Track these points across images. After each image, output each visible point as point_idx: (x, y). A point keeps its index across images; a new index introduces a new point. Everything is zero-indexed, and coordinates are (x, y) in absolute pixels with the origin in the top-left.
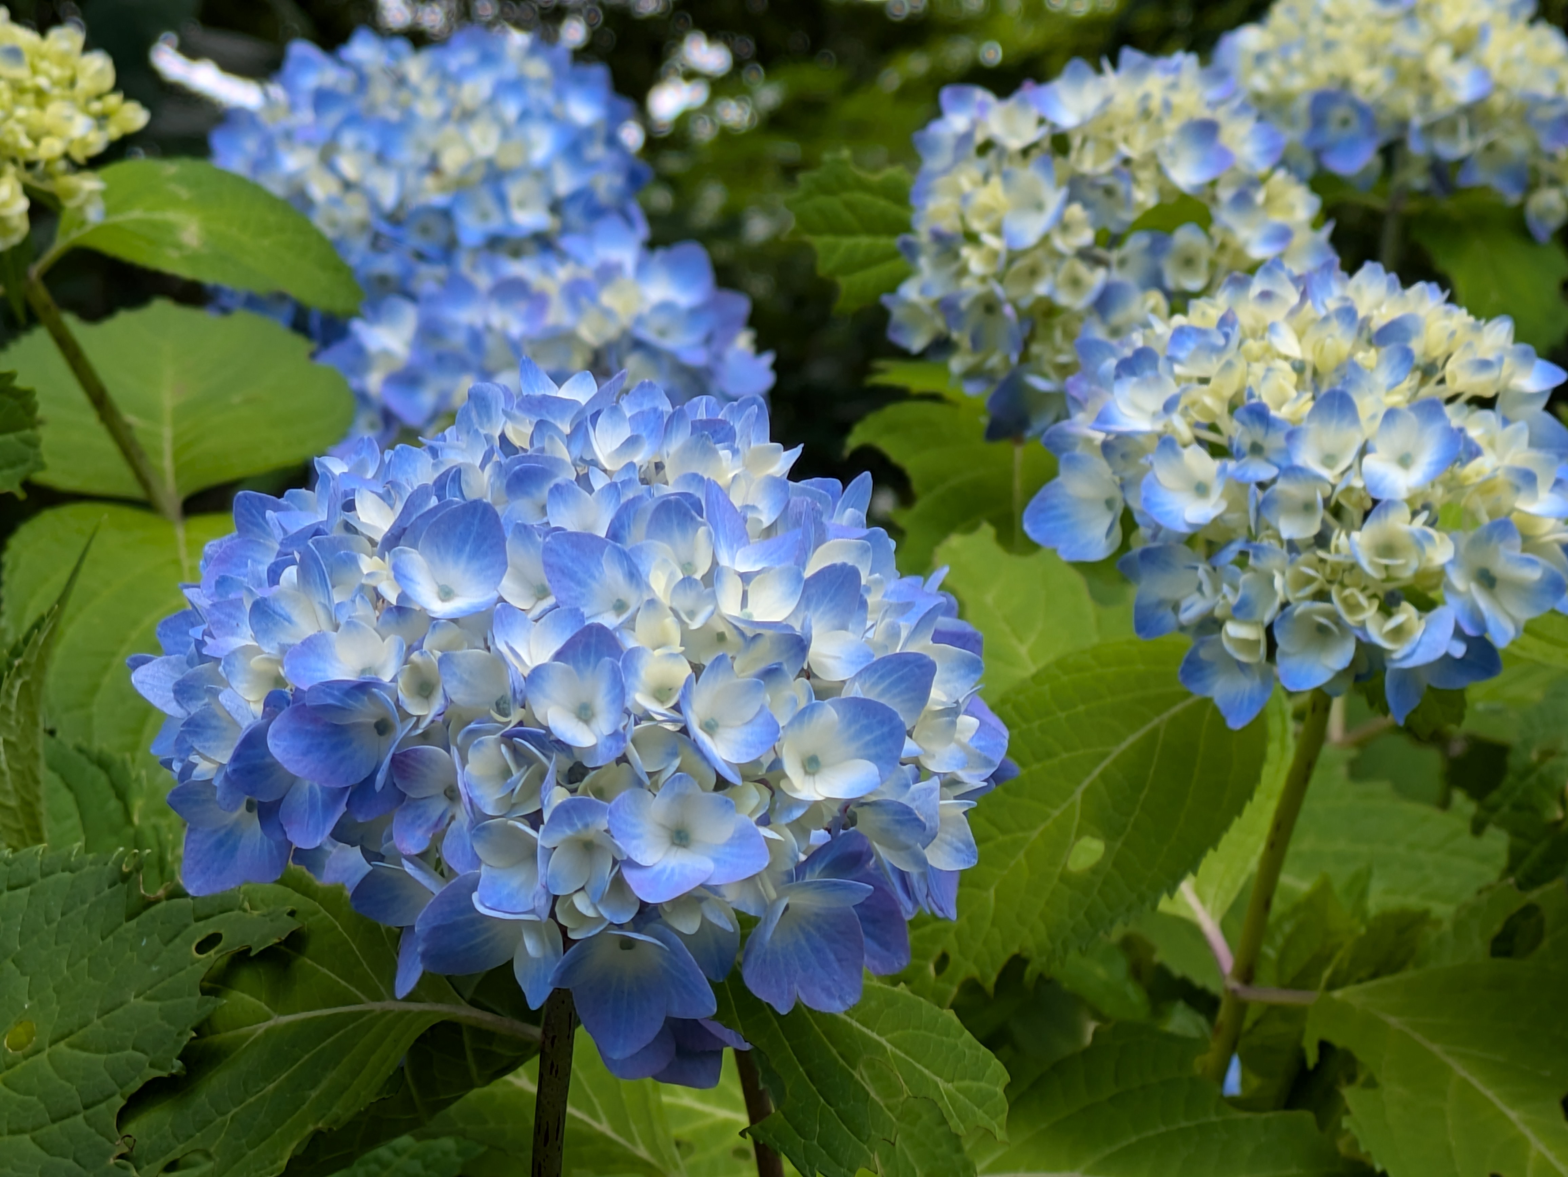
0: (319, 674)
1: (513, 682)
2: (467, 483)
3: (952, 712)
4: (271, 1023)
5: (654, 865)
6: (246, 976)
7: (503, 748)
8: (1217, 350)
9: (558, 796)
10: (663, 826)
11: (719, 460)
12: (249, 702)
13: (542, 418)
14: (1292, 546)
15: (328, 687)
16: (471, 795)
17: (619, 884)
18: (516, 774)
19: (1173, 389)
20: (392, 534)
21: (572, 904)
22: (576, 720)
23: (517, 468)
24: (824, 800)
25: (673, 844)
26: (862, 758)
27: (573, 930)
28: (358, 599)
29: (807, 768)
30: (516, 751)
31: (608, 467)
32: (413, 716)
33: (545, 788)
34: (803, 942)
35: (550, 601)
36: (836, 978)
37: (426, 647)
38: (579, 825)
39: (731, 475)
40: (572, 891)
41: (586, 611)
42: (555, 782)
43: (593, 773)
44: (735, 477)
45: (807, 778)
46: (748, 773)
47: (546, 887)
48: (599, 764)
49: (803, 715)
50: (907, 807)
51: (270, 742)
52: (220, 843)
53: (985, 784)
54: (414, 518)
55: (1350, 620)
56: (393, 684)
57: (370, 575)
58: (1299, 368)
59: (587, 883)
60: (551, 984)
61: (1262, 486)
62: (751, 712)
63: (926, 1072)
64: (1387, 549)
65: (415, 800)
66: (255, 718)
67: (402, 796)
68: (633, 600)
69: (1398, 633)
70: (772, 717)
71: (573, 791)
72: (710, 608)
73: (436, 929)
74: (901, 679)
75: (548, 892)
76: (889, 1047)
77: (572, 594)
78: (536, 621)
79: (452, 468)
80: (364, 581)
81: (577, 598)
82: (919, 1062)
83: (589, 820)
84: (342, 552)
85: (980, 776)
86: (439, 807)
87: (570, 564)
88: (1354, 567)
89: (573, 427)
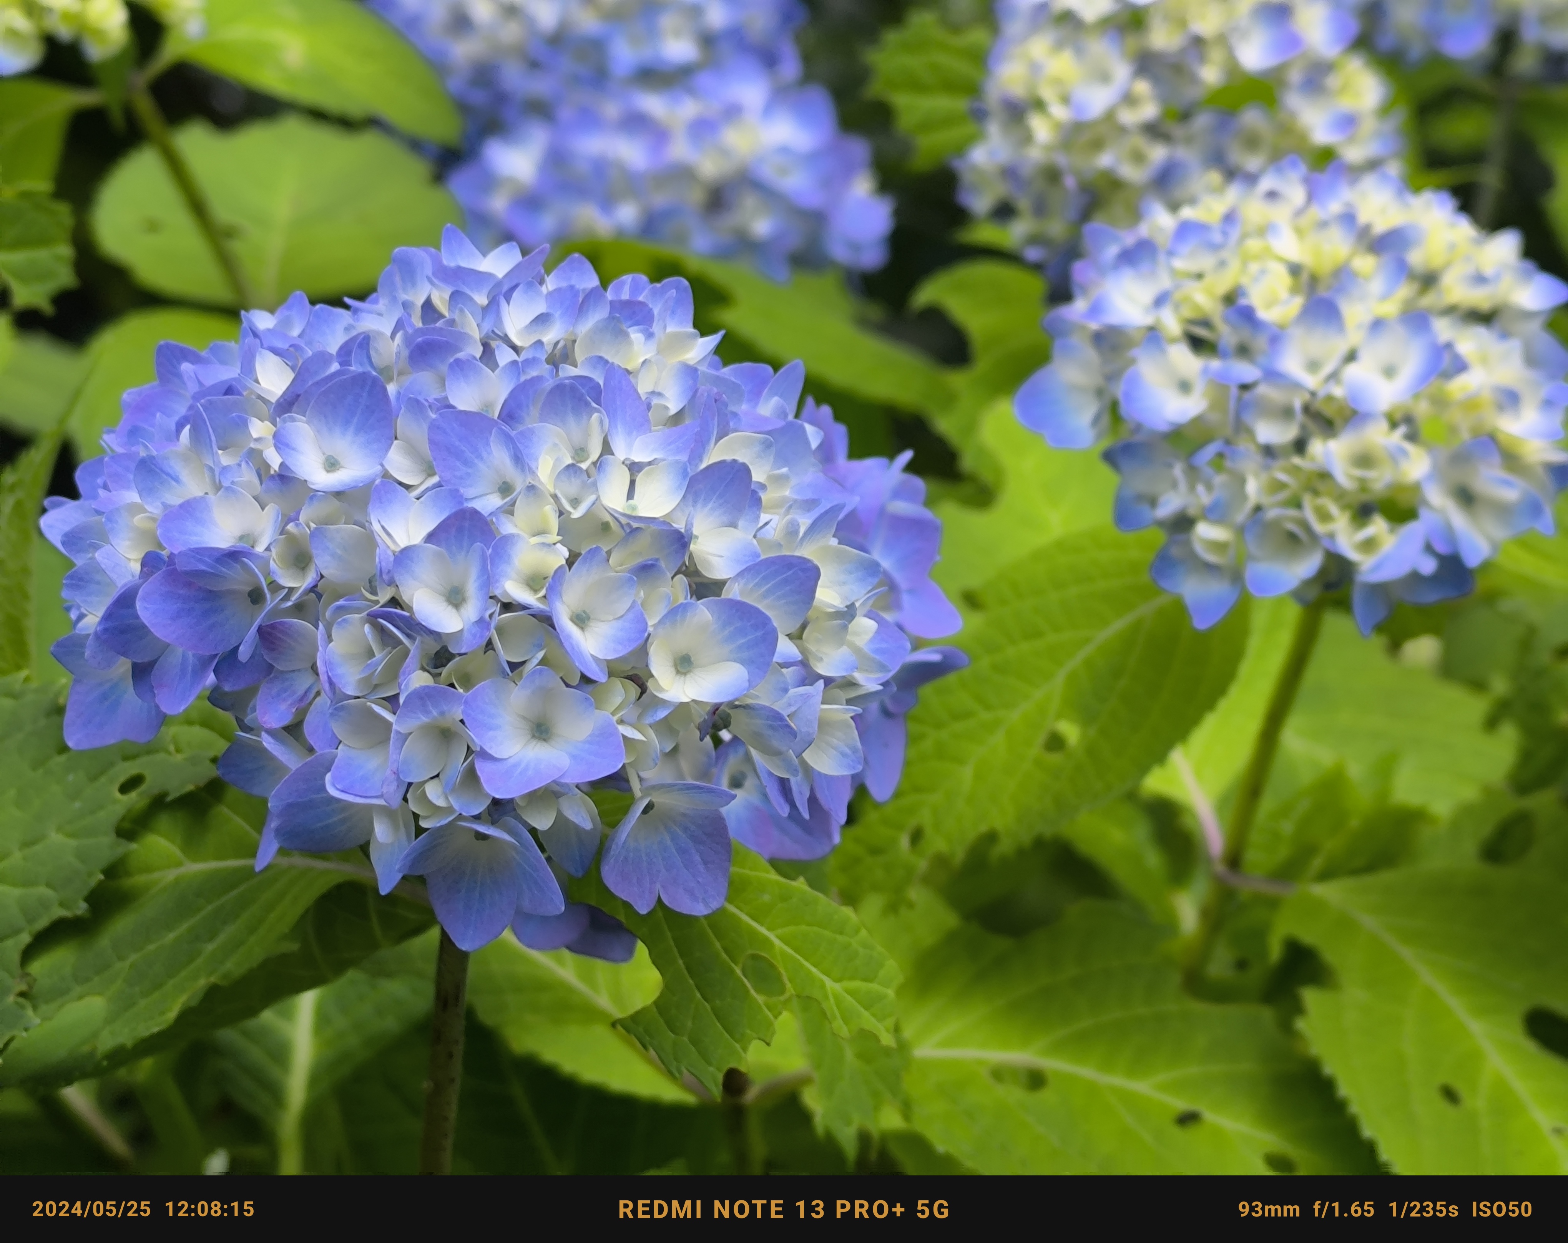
0: (195, 538)
1: (380, 563)
2: (377, 350)
3: (848, 613)
4: (182, 870)
5: (511, 757)
6: (164, 821)
7: (367, 627)
8: (1214, 247)
9: (419, 679)
10: (524, 718)
11: (630, 343)
12: (129, 560)
13: (457, 289)
14: (1269, 451)
15: (197, 553)
16: (330, 674)
17: (471, 777)
18: (378, 655)
19: (1165, 282)
20: (285, 400)
21: (424, 793)
22: (445, 604)
23: (420, 339)
24: (690, 702)
25: (533, 736)
26: (735, 661)
27: (425, 818)
28: (243, 464)
29: (678, 667)
30: (382, 632)
31: (518, 342)
32: (284, 588)
33: (404, 673)
34: (669, 842)
35: (435, 479)
36: (700, 880)
37: (302, 518)
38: (435, 713)
39: (641, 360)
40: (426, 778)
41: (468, 492)
42: (419, 666)
43: (458, 659)
44: (644, 362)
45: (678, 677)
46: (613, 670)
47: (396, 773)
48: (463, 651)
49: (675, 613)
50: (778, 713)
51: (138, 605)
52: (104, 697)
53: (881, 688)
54: (310, 383)
55: (1319, 528)
56: (267, 553)
57: (257, 440)
58: (1295, 270)
59: (442, 770)
60: (399, 871)
61: (1245, 387)
62: (623, 606)
63: (814, 970)
64: (1364, 460)
65: (282, 672)
66: (133, 576)
67: (271, 668)
68: (519, 483)
69: (1369, 545)
70: (642, 614)
71: (436, 676)
72: (593, 497)
73: (290, 806)
74: (786, 581)
75: (398, 779)
76: (777, 942)
77: (458, 474)
78: (418, 499)
79: (359, 334)
80: (252, 445)
81: (461, 478)
82: (807, 960)
83: (445, 708)
84: (234, 414)
85: (878, 679)
86: (304, 682)
87: (457, 443)
88: (1325, 476)
89: (491, 298)
